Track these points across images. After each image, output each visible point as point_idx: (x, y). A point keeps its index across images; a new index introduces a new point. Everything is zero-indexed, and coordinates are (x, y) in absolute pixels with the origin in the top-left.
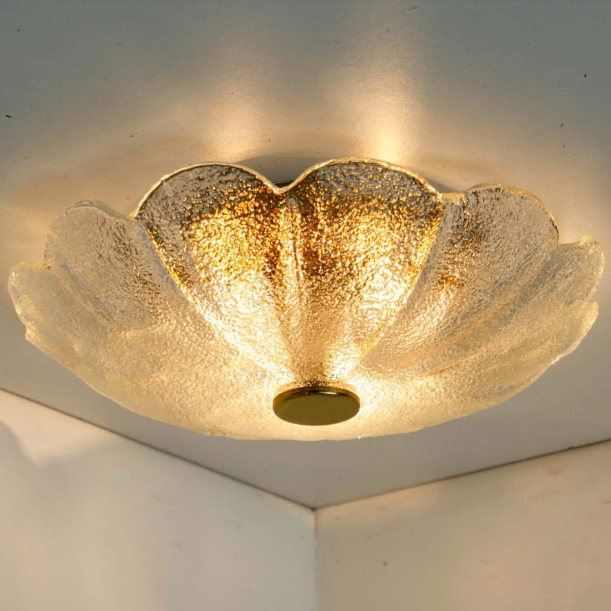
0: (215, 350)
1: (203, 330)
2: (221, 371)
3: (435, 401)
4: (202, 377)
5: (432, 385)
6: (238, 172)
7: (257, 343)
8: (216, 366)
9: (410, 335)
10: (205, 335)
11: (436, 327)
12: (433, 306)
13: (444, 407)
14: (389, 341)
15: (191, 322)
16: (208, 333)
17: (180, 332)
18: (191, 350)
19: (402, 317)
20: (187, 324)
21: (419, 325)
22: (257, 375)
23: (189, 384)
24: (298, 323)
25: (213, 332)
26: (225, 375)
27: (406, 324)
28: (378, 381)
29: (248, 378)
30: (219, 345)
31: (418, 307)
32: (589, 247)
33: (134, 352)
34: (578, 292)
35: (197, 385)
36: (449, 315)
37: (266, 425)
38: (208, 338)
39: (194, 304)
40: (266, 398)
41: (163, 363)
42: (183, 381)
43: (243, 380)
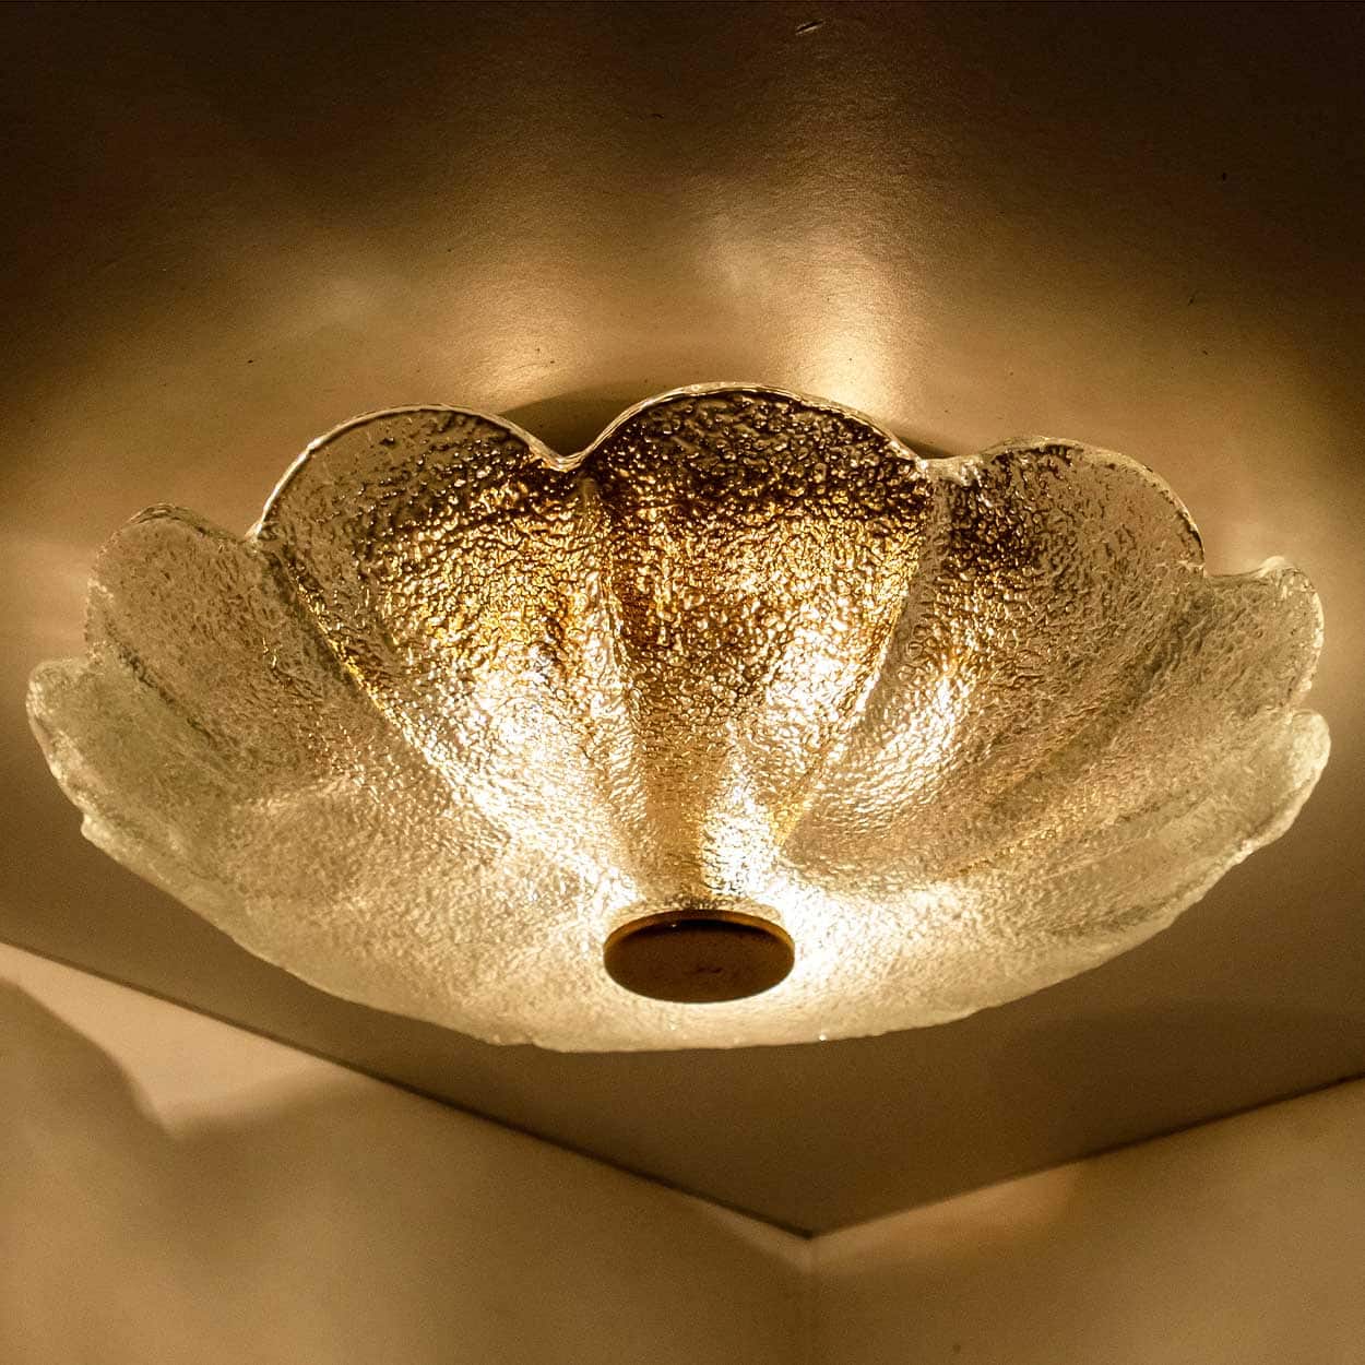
0: (458, 831)
1: (425, 786)
2: (478, 882)
3: (966, 942)
4: (442, 898)
5: (952, 903)
6: (471, 425)
7: (544, 811)
8: (466, 868)
9: (880, 783)
10: (431, 796)
11: (937, 766)
12: (923, 715)
13: (992, 959)
14: (835, 800)
15: (398, 767)
16: (435, 791)
17: (376, 792)
18: (407, 832)
19: (857, 742)
20: (390, 773)
21: (896, 759)
22: (557, 888)
23: (416, 913)
24: (628, 762)
25: (447, 789)
26: (488, 891)
27: (867, 758)
28: (829, 896)
29: (539, 896)
30: (466, 820)
31: (891, 718)
32: (1281, 581)
33: (289, 844)
34: (1265, 685)
35: (433, 917)
36: (964, 737)
37: (603, 1007)
38: (438, 803)
39: (399, 726)
40: (589, 944)
41: (354, 868)
42: (403, 907)
43: (530, 899)
